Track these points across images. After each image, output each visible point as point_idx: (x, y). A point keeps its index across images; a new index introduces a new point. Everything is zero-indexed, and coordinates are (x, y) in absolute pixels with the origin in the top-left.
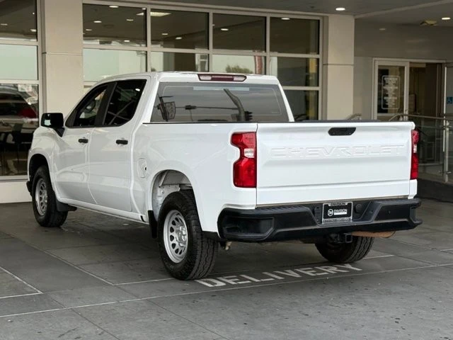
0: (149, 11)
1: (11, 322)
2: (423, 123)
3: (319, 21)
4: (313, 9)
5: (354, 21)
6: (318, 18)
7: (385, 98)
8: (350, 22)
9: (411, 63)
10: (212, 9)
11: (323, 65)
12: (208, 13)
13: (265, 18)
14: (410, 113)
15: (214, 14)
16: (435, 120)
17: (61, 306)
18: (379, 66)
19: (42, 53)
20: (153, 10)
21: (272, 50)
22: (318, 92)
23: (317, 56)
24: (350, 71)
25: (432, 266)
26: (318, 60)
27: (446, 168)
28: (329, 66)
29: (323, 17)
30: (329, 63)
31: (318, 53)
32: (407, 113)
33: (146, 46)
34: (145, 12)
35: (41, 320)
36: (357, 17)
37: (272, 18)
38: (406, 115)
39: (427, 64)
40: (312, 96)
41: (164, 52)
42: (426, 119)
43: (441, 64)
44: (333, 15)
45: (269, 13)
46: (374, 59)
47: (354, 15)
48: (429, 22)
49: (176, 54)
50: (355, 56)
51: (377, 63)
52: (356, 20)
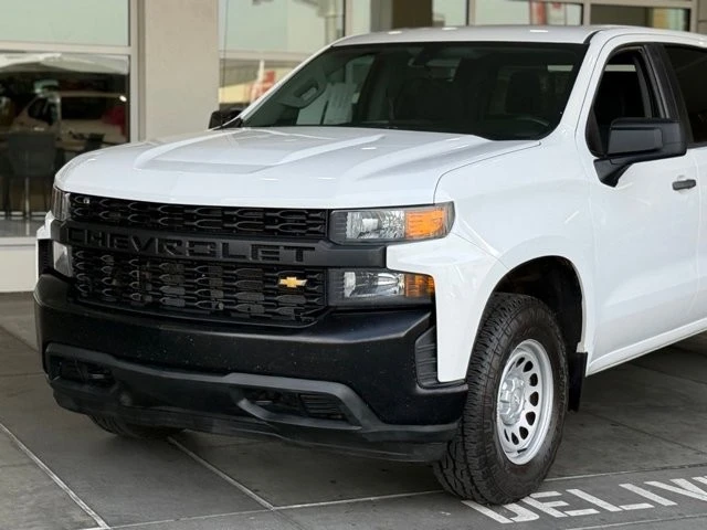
11: (699, 21)
23: (687, 4)
26: (688, 11)
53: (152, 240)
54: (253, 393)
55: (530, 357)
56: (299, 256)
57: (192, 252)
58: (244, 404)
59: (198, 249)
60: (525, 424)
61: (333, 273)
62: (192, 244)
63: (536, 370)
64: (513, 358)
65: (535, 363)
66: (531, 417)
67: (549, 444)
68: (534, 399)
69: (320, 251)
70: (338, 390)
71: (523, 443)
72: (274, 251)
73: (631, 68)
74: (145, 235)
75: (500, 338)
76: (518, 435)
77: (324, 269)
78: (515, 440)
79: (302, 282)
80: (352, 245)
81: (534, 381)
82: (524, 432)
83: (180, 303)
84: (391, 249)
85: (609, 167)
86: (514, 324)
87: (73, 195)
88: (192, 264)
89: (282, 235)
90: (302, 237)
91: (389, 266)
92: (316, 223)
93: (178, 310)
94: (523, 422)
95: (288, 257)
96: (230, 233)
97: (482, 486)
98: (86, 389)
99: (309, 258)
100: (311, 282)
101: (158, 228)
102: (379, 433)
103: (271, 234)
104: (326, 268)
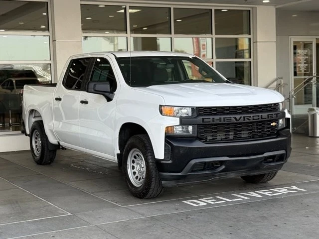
0: (128, 8)
1: (53, 237)
3: (250, 11)
4: (246, 2)
6: (249, 9)
7: (299, 65)
8: (272, 10)
9: (316, 39)
10: (173, 6)
11: (254, 42)
12: (170, 8)
13: (211, 10)
14: (317, 75)
15: (174, 8)
17: (88, 223)
18: (294, 42)
19: (53, 41)
20: (131, 8)
21: (216, 33)
22: (250, 62)
23: (249, 36)
24: (273, 46)
26: (250, 39)
28: (258, 43)
29: (253, 8)
30: (258, 41)
31: (250, 34)
32: (315, 75)
33: (127, 33)
34: (125, 9)
35: (75, 235)
36: (277, 7)
37: (215, 10)
38: (314, 77)
40: (246, 65)
41: (134, 37)
44: (261, 6)
45: (213, 6)
46: (290, 37)
47: (275, 6)
49: (143, 38)
50: (276, 35)
51: (293, 40)
52: (276, 9)
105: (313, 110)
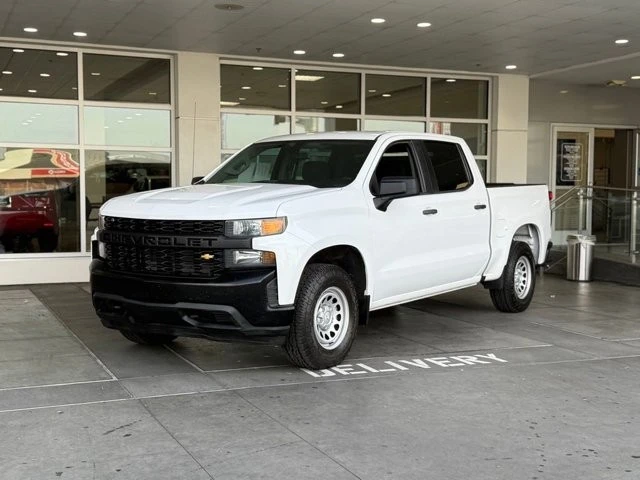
0: (293, 71)
1: (61, 413)
2: (610, 195)
3: (488, 82)
4: (478, 67)
5: (527, 81)
6: (486, 79)
7: (565, 169)
8: (522, 83)
9: (595, 129)
10: (364, 70)
11: (492, 131)
12: (360, 74)
13: (426, 78)
14: (594, 184)
15: (366, 74)
16: (624, 192)
17: (130, 395)
18: (559, 133)
19: (176, 118)
20: (300, 72)
21: (432, 115)
22: (486, 161)
23: (486, 121)
24: (524, 138)
25: (596, 358)
26: (486, 125)
27: (634, 247)
28: (499, 133)
29: (492, 77)
30: (499, 128)
31: (487, 118)
32: (591, 185)
33: (290, 111)
35: (96, 412)
36: (532, 77)
37: (433, 79)
38: (590, 187)
39: (616, 131)
41: (326, 118)
42: (612, 191)
43: (632, 130)
44: (504, 74)
45: (430, 74)
46: (552, 124)
47: (529, 75)
48: (617, 82)
50: (529, 120)
51: (556, 129)
52: (531, 80)
53: (141, 238)
54: (189, 312)
55: (335, 296)
56: (210, 244)
57: (159, 243)
58: (185, 318)
59: (162, 241)
60: (333, 330)
61: (227, 252)
62: (159, 239)
63: (339, 302)
64: (324, 296)
65: (338, 299)
66: (337, 327)
67: (346, 341)
68: (339, 318)
69: (219, 241)
70: (230, 310)
71: (331, 339)
72: (198, 241)
73: (406, 154)
74: (138, 235)
75: (314, 285)
76: (329, 335)
77: (222, 250)
78: (327, 338)
79: (211, 257)
80: (237, 238)
81: (338, 308)
82: (333, 334)
83: (155, 269)
84: (254, 240)
85: (381, 201)
86: (323, 278)
87: (106, 217)
88: (159, 248)
89: (202, 234)
90: (213, 234)
91: (254, 248)
92: (217, 227)
93: (154, 273)
94: (333, 329)
95: (204, 244)
96: (177, 233)
97: (307, 358)
98: (112, 314)
99: (215, 244)
100: (216, 256)
101: (143, 231)
102: (251, 331)
103: (196, 233)
104: (223, 249)
105: (575, 238)
